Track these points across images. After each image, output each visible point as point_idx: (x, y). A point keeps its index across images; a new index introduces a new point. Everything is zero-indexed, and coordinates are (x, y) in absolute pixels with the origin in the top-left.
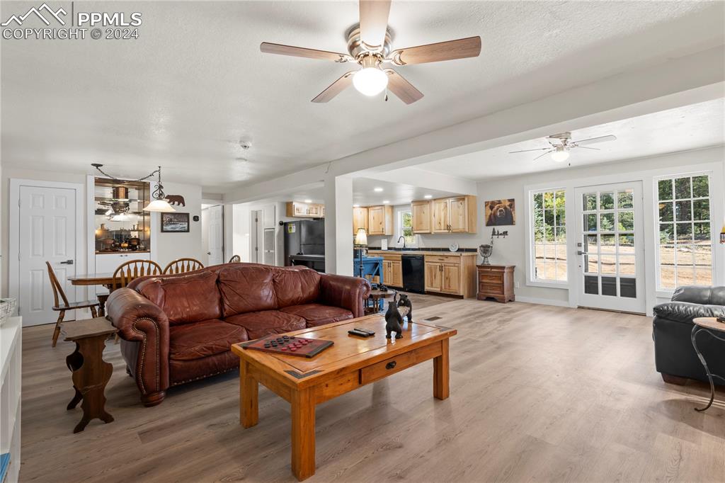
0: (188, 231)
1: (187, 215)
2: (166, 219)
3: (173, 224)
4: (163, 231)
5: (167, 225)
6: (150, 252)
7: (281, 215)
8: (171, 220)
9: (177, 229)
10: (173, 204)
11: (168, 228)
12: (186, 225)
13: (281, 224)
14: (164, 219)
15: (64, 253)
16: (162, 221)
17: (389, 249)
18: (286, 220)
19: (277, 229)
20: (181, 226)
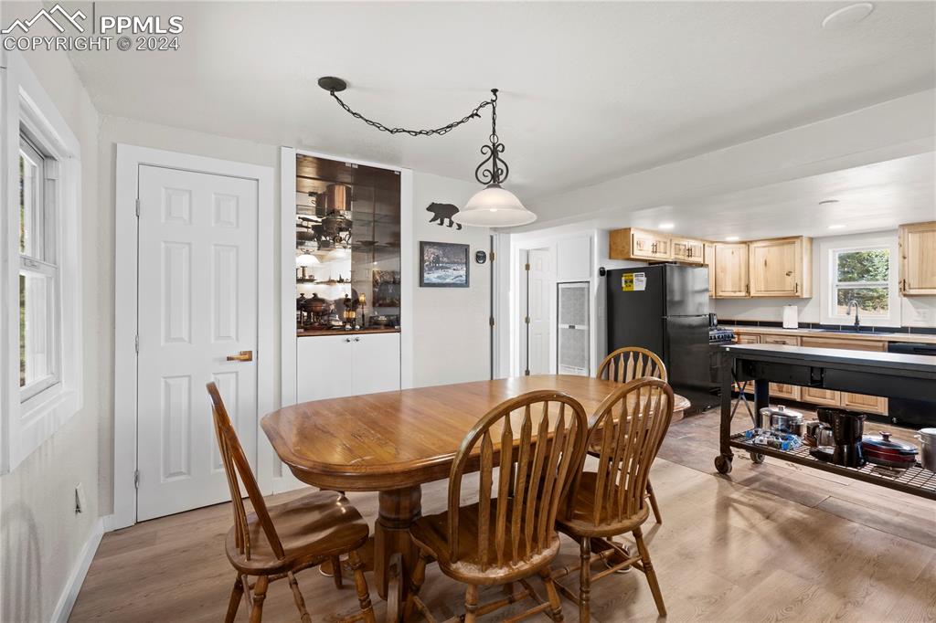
0: (466, 284)
1: (466, 248)
2: (430, 254)
3: (442, 268)
4: (422, 284)
5: (430, 269)
6: (400, 331)
7: (601, 256)
8: (437, 260)
9: (448, 281)
10: (442, 224)
11: (432, 277)
12: (463, 272)
13: (602, 272)
14: (426, 258)
15: (233, 334)
16: (422, 261)
17: (801, 325)
18: (612, 265)
19: (596, 283)
20: (456, 273)
